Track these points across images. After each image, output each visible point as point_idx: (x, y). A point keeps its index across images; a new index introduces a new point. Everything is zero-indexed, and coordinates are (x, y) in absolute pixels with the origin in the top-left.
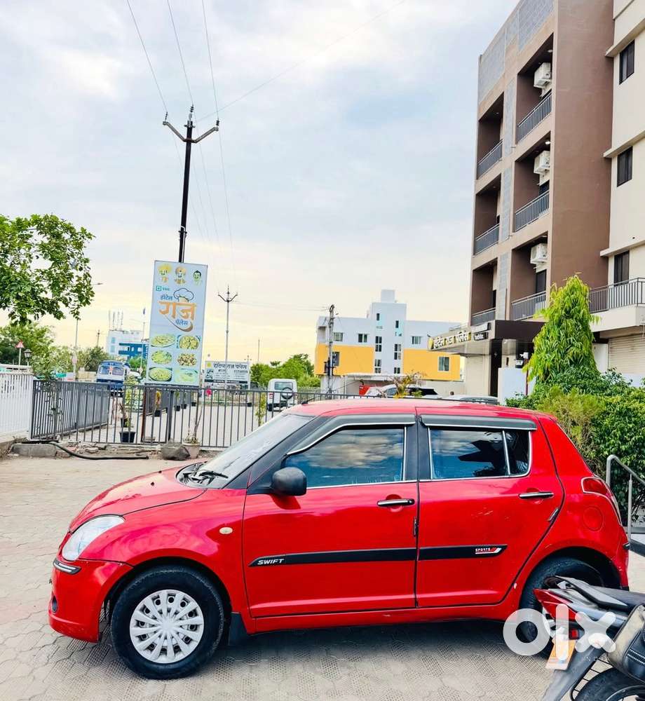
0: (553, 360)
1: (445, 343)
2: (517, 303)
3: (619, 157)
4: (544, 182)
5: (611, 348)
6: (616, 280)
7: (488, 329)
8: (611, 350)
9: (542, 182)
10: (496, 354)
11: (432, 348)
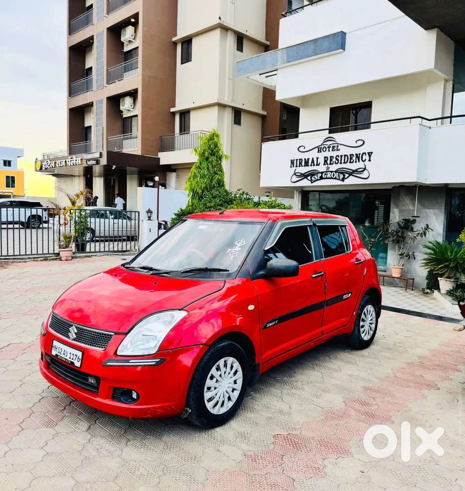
0: (206, 183)
1: (55, 166)
2: (112, 139)
3: (183, 43)
4: (128, 50)
5: (178, 175)
6: (181, 131)
7: (100, 157)
8: (178, 177)
9: (126, 49)
10: (89, 176)
11: (41, 169)
